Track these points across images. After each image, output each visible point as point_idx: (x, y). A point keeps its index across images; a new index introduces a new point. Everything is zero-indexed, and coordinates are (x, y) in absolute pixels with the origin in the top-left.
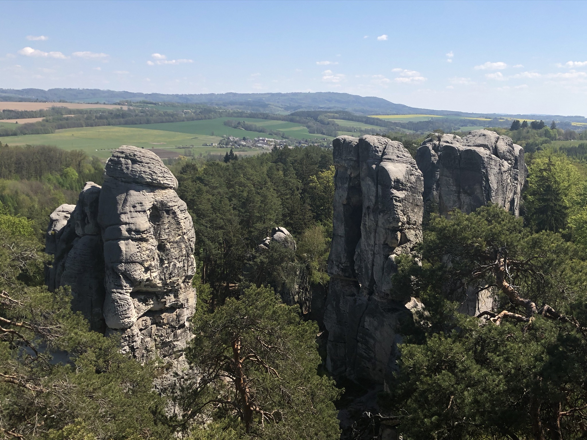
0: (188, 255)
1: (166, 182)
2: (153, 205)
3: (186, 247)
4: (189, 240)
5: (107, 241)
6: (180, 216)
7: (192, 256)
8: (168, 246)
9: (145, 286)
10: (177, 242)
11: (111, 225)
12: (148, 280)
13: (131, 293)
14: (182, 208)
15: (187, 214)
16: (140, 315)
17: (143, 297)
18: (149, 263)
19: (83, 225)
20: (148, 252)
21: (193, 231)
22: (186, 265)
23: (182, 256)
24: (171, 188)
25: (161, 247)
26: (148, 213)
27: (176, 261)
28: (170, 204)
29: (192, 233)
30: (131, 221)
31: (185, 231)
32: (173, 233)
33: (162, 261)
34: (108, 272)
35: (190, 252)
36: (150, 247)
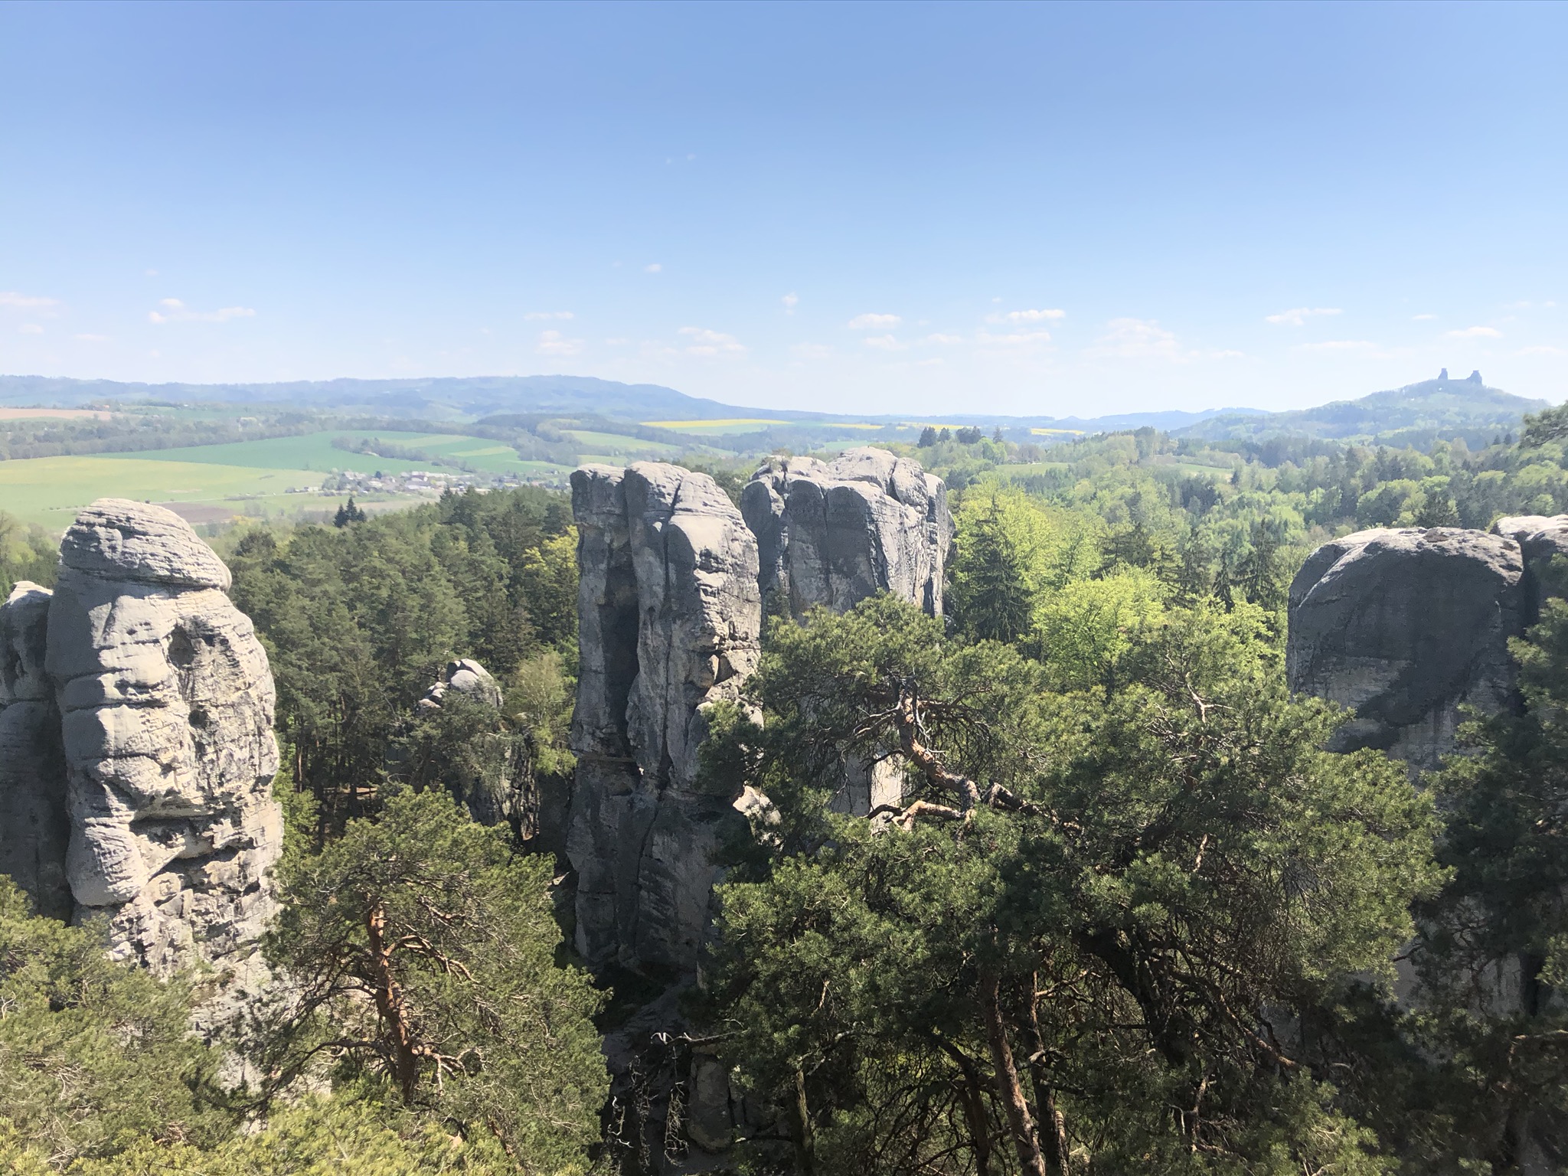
0: (260, 732)
1: (202, 574)
2: (176, 626)
3: (255, 714)
4: (261, 699)
5: (70, 710)
6: (238, 646)
7: (270, 733)
8: (213, 714)
9: (164, 805)
10: (232, 705)
11: (77, 676)
12: (170, 792)
13: (131, 824)
14: (242, 630)
15: (255, 643)
16: (154, 871)
17: (159, 831)
18: (171, 754)
20: (167, 730)
21: (269, 679)
22: (256, 754)
23: (247, 735)
24: (214, 587)
25: (198, 718)
26: (166, 644)
27: (232, 746)
28: (214, 623)
29: (267, 684)
30: (124, 663)
31: (251, 679)
32: (223, 685)
33: (200, 748)
34: (74, 781)
35: (264, 725)
36: (172, 719)
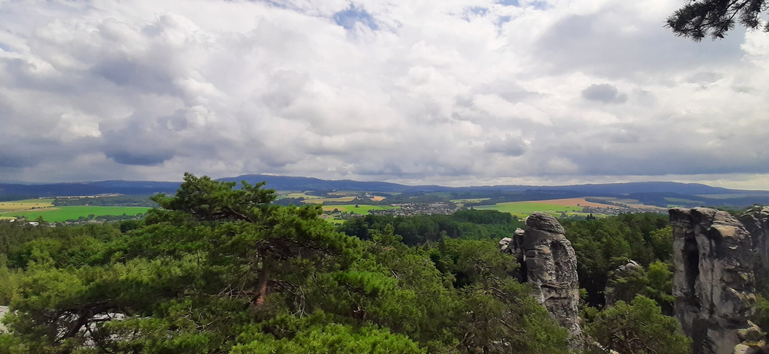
1: (558, 230)
2: (552, 241)
3: (572, 266)
4: (573, 262)
6: (568, 248)
7: (576, 271)
8: (561, 264)
9: (549, 283)
10: (566, 262)
11: (530, 249)
12: (550, 280)
13: (541, 286)
14: (568, 244)
15: (571, 248)
16: (546, 299)
17: (547, 289)
18: (551, 271)
19: (515, 249)
20: (550, 266)
21: (575, 257)
22: (572, 275)
23: (570, 270)
24: (561, 233)
25: (557, 264)
26: (549, 245)
27: (566, 273)
28: (561, 242)
29: (575, 258)
30: (540, 248)
31: (571, 257)
32: (563, 257)
33: (557, 271)
34: (528, 273)
35: (574, 269)
36: (551, 263)
